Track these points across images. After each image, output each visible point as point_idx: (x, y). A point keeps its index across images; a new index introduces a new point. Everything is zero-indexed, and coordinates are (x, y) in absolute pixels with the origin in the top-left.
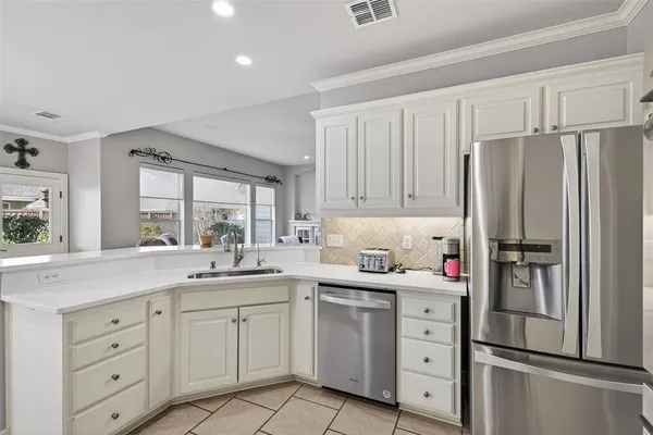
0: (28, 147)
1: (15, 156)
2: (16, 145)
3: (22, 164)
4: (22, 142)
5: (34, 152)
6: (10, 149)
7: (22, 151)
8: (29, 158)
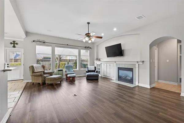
0: (15, 43)
1: (12, 45)
2: (13, 42)
3: (14, 47)
4: (14, 42)
5: (17, 44)
6: (11, 43)
7: (14, 44)
8: (16, 45)
